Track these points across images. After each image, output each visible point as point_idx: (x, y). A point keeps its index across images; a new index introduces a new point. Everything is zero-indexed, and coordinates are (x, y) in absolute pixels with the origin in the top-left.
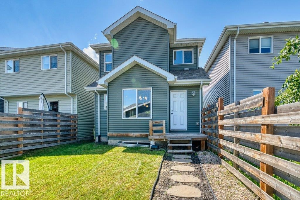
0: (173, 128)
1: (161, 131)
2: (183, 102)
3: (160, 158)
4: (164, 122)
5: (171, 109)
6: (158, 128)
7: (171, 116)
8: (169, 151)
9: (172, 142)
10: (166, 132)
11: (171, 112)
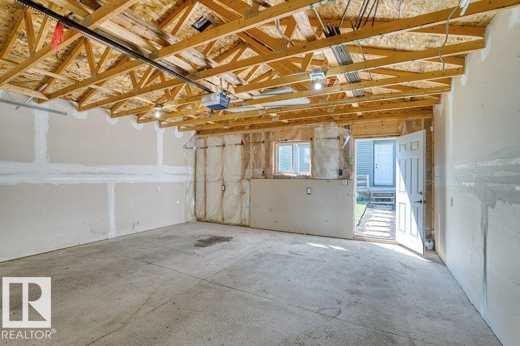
0: (376, 182)
1: (365, 185)
2: (388, 156)
3: (365, 206)
4: (368, 176)
5: (376, 163)
6: (362, 182)
7: (376, 170)
8: (372, 202)
9: (375, 195)
10: (370, 186)
11: (375, 166)
